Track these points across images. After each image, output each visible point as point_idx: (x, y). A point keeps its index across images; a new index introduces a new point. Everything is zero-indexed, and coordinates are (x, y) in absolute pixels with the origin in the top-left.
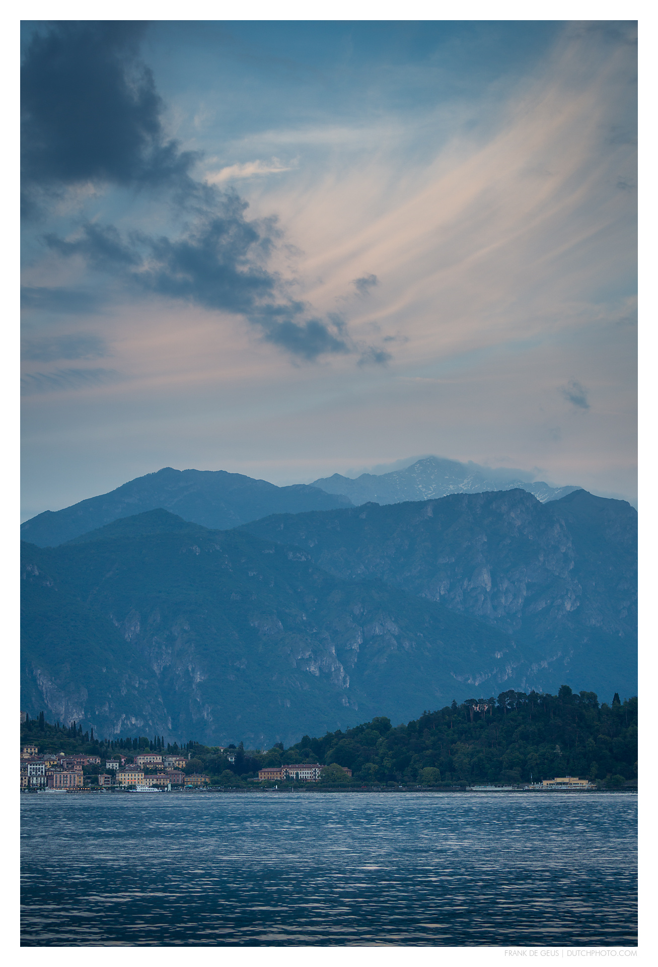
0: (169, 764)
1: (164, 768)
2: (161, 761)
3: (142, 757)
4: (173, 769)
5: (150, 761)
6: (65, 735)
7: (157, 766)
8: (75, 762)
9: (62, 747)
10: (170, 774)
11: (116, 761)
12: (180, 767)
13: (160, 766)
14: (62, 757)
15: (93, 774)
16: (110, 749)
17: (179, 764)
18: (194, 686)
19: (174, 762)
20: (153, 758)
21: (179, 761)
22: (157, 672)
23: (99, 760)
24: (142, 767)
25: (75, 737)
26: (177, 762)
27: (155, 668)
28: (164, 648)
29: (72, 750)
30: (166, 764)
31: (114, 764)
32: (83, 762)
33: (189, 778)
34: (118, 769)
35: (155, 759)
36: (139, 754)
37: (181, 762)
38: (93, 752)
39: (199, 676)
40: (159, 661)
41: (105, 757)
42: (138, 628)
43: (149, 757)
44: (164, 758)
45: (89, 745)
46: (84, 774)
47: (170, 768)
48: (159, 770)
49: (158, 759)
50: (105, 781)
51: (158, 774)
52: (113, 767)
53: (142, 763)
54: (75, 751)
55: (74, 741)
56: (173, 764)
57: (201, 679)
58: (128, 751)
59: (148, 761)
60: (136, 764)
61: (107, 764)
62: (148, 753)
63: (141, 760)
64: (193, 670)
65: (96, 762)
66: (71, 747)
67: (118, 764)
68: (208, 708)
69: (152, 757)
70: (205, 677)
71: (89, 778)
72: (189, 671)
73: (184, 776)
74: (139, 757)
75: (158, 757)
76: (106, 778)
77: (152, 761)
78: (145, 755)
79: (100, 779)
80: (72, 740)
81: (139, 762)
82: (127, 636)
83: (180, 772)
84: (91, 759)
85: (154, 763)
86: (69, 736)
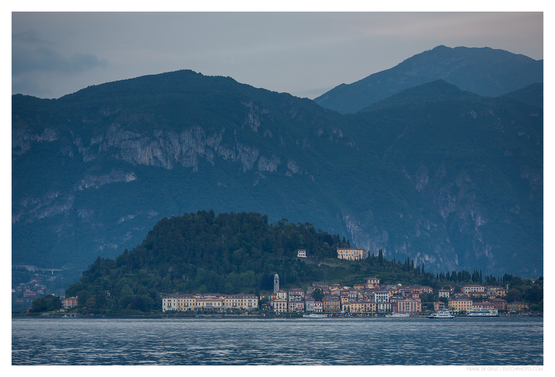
0: (491, 293)
1: (487, 297)
2: (484, 291)
3: (468, 288)
4: (495, 297)
5: (475, 291)
6: (401, 269)
7: (482, 294)
8: (412, 292)
9: (399, 279)
10: (494, 302)
11: (447, 290)
12: (501, 295)
13: (483, 295)
14: (400, 288)
15: (428, 301)
16: (439, 281)
17: (500, 293)
18: (476, 229)
19: (495, 292)
20: (478, 289)
21: (499, 290)
22: (444, 217)
23: (431, 290)
24: (469, 296)
25: (408, 271)
26: (498, 292)
27: (442, 214)
28: (449, 197)
29: (407, 281)
30: (489, 293)
31: (446, 293)
32: (418, 292)
33: (510, 305)
34: (449, 297)
35: (479, 289)
36: (464, 285)
37: (501, 292)
38: (425, 283)
39: (480, 220)
40: (445, 208)
41: (436, 288)
42: (427, 181)
43: (474, 288)
44: (486, 288)
45: (421, 277)
46: (422, 302)
47: (493, 297)
48: (483, 298)
49: (482, 289)
50: (440, 307)
51: (483, 302)
52: (444, 296)
53: (468, 292)
54: (410, 282)
55: (409, 274)
56: (494, 293)
57: (481, 223)
58: (454, 282)
59: (473, 291)
60: (463, 293)
61: (440, 293)
62: (471, 284)
63: (467, 290)
64: (475, 215)
65: (429, 291)
66: (406, 279)
67: (448, 293)
68: (489, 247)
69: (476, 288)
70: (485, 221)
71: (425, 305)
72: (471, 216)
73: (506, 303)
74: (465, 288)
75: (481, 288)
76: (440, 305)
77: (476, 291)
78: (470, 285)
79: (435, 306)
80: (407, 273)
81: (466, 291)
82: (417, 187)
83: (503, 300)
84: (425, 289)
85: (479, 293)
86: (404, 269)
